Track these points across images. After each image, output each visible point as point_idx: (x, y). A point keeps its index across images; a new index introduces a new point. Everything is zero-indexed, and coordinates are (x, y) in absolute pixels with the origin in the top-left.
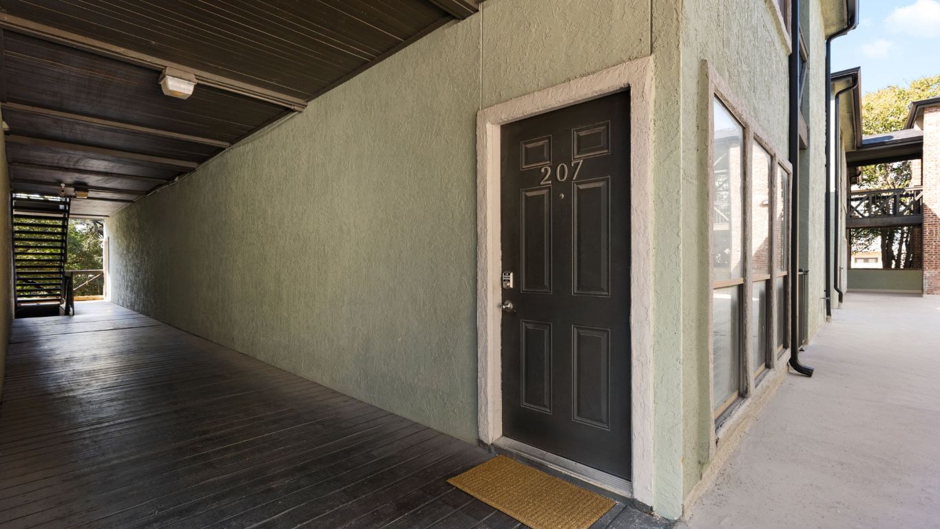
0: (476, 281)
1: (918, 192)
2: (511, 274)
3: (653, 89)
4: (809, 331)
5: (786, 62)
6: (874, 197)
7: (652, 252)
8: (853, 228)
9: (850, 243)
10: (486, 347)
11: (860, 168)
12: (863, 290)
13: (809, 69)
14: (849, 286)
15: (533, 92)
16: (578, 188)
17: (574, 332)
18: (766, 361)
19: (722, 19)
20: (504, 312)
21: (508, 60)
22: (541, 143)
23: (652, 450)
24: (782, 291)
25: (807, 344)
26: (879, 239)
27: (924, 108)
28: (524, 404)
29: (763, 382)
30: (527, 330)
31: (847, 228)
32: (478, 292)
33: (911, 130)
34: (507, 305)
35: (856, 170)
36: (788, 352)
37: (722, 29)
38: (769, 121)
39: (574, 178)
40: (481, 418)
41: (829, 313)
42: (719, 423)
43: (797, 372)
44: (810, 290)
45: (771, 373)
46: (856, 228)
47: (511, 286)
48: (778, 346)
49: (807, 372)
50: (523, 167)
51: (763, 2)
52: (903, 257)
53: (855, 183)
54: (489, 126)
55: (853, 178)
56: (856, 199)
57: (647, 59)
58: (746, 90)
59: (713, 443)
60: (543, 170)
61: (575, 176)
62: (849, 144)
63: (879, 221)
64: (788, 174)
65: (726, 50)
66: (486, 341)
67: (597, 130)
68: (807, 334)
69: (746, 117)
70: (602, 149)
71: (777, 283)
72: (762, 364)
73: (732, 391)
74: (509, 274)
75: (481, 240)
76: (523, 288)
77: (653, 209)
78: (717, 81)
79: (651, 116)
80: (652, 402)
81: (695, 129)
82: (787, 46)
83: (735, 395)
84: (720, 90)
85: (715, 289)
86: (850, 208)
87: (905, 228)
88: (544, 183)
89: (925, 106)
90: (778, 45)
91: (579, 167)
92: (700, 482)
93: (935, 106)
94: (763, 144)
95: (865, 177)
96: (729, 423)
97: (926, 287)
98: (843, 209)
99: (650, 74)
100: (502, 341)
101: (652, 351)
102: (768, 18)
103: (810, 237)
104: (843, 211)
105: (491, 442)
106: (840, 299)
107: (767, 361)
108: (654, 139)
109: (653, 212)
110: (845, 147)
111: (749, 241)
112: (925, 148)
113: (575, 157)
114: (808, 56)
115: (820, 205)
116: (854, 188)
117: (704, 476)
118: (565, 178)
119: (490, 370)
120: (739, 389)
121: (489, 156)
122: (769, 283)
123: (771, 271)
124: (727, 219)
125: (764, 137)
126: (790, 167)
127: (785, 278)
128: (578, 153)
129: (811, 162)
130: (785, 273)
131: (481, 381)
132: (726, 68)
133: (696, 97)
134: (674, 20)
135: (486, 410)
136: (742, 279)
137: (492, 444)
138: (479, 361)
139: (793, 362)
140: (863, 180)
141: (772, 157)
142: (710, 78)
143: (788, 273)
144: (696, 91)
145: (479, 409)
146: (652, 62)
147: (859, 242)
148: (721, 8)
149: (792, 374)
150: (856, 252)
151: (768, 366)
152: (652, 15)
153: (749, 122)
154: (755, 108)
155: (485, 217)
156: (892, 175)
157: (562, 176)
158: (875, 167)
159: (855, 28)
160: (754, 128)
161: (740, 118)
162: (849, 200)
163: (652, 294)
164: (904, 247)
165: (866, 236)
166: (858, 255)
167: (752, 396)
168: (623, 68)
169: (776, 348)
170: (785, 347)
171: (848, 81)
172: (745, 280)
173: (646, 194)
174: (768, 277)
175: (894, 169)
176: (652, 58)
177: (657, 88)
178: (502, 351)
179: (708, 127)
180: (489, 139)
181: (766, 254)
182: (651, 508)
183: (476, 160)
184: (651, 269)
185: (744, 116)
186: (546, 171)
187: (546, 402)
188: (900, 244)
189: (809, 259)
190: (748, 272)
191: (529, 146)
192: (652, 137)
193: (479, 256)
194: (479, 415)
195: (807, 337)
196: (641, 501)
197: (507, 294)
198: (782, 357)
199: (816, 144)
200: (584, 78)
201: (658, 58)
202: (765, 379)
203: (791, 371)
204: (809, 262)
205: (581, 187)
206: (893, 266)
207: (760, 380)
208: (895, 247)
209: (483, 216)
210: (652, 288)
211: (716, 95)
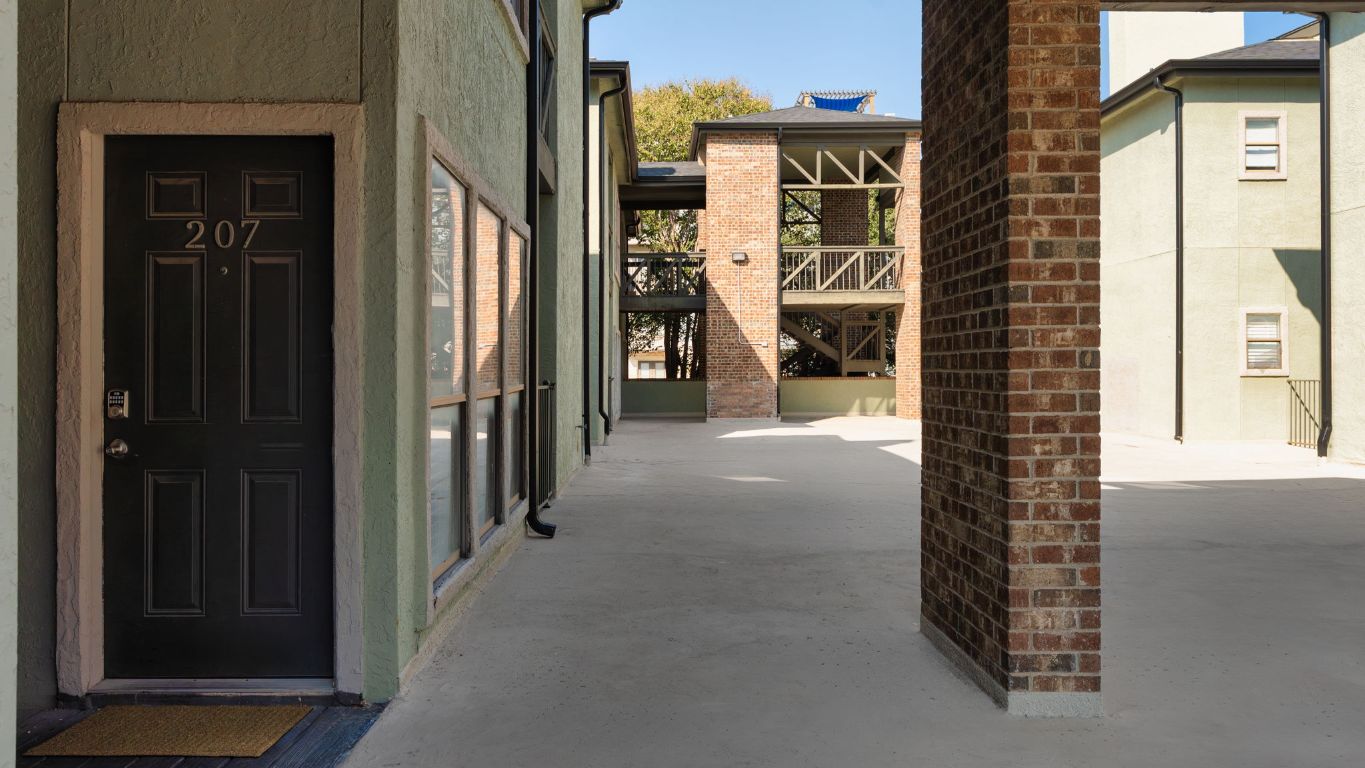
0: (55, 407)
1: (702, 261)
2: (126, 394)
3: (364, 148)
4: (557, 478)
5: (522, 76)
6: (656, 263)
7: (361, 361)
8: (631, 312)
9: (626, 337)
10: (76, 524)
11: (638, 212)
12: (641, 415)
13: (556, 71)
14: (624, 409)
15: (179, 102)
16: (252, 263)
17: (245, 479)
18: (495, 515)
19: (440, 50)
20: (109, 460)
21: (127, 32)
22: (186, 181)
23: (361, 620)
24: (519, 415)
25: (554, 497)
26: (662, 331)
27: (706, 134)
28: (150, 610)
29: (490, 540)
30: (157, 487)
31: (621, 311)
32: (60, 427)
33: (694, 163)
34: (118, 446)
35: (633, 215)
36: (525, 503)
37: (441, 65)
38: (499, 170)
39: (245, 247)
40: (63, 653)
41: (588, 452)
42: (438, 583)
43: (536, 534)
44: (559, 413)
45: (501, 529)
46: (634, 311)
47: (126, 415)
48: (512, 496)
49: (548, 531)
50: (151, 215)
51: (492, 2)
52: (690, 361)
53: (634, 235)
54: (85, 135)
55: (629, 228)
56: (633, 264)
57: (356, 107)
58: (469, 133)
59: (430, 604)
60: (190, 226)
61: (247, 243)
62: (623, 173)
63: (661, 303)
64: (525, 241)
65: (446, 90)
66: (77, 511)
67: (281, 181)
68: (555, 482)
69: (468, 176)
70: (290, 209)
71: (511, 401)
72: (491, 517)
73: (452, 550)
74: (122, 394)
75: (65, 333)
76: (149, 416)
77: (363, 304)
78: (437, 140)
79: (361, 183)
80: (361, 556)
81: (411, 202)
82: (523, 54)
83: (456, 554)
84: (438, 150)
85: (433, 408)
86: (627, 280)
87: (693, 315)
88: (192, 246)
89: (708, 132)
90: (511, 55)
91: (253, 231)
92: (416, 656)
93: (718, 135)
94: (491, 206)
95: (647, 227)
96: (449, 582)
97: (709, 406)
98: (614, 280)
99: (360, 130)
100: (105, 512)
101: (361, 489)
102: (497, 23)
103: (559, 330)
104: (615, 284)
105: (85, 691)
106: (607, 430)
107: (497, 514)
108: (364, 214)
109: (363, 309)
110: (618, 177)
111: (472, 343)
112: (708, 196)
113: (247, 214)
114: (556, 51)
115: (575, 278)
116: (633, 241)
117: (420, 650)
118: (230, 245)
119: (84, 563)
120: (461, 547)
121: (86, 189)
122: (499, 401)
123: (501, 385)
124: (446, 286)
125: (491, 197)
126: (527, 231)
127: (522, 393)
128: (251, 210)
129: (559, 216)
130: (521, 387)
131: (64, 587)
132: (445, 114)
133: (412, 163)
134: (390, 70)
135: (76, 635)
136: (464, 395)
137: (87, 694)
138: (60, 551)
139: (531, 518)
140: (644, 231)
141: (503, 222)
142: (428, 138)
143: (525, 387)
144: (412, 155)
145: (59, 638)
146: (362, 112)
147: (640, 335)
148: (440, 36)
149: (529, 537)
150: (636, 351)
151: (498, 522)
152: (362, 52)
153: (472, 182)
154: (480, 156)
155: (77, 292)
156: (677, 228)
157: (225, 240)
158: (656, 214)
159: (618, 7)
160: (480, 187)
161: (462, 178)
162: (625, 265)
163: (361, 415)
164: (690, 343)
165: (648, 323)
166: (641, 356)
167: (476, 555)
168: (324, 111)
169: (509, 499)
170: (522, 498)
171: (615, 80)
172: (468, 397)
173: (354, 284)
174: (497, 392)
175: (680, 219)
176: (361, 107)
177: (367, 147)
178: (105, 528)
179: (425, 202)
180: (86, 159)
181: (495, 362)
182: (360, 696)
183: (56, 191)
184: (360, 382)
185: (466, 177)
186: (196, 227)
187: (195, 600)
188: (687, 339)
189: (558, 366)
190: (471, 386)
191: (163, 181)
192: (362, 210)
193: (61, 362)
194: (60, 647)
195: (555, 488)
196: (346, 691)
197: (114, 428)
198: (517, 511)
199: (568, 184)
200: (267, 107)
201: (370, 108)
202: (493, 536)
203: (529, 534)
204: (558, 371)
205: (257, 260)
206: (679, 376)
207: (487, 538)
208: (681, 344)
209: (71, 291)
210: (362, 406)
211: (434, 157)
